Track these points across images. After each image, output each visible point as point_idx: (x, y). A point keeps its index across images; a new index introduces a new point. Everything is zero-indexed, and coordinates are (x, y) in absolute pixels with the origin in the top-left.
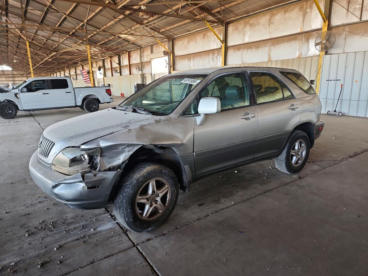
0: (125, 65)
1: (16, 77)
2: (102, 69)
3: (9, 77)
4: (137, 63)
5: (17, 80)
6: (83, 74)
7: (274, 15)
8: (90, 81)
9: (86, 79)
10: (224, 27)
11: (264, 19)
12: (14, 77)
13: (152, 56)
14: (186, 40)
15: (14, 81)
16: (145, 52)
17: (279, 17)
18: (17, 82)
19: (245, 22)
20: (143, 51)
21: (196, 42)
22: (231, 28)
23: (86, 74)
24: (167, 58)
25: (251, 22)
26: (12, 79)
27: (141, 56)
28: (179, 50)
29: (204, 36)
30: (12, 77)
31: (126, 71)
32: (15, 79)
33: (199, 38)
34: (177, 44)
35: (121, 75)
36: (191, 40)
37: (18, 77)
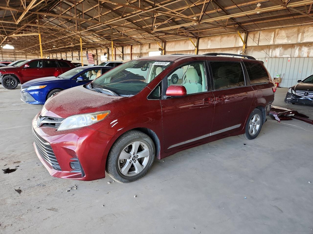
0: (127, 53)
1: (17, 55)
2: (106, 55)
3: (11, 54)
4: (137, 53)
5: (18, 57)
6: (89, 57)
7: (223, 37)
8: (94, 62)
9: (91, 61)
10: (197, 40)
11: (218, 39)
12: (16, 55)
13: (150, 50)
14: (174, 43)
15: (15, 58)
16: (144, 47)
17: (225, 38)
18: (18, 59)
19: (208, 38)
20: (143, 46)
21: (180, 45)
22: (201, 40)
23: (92, 57)
24: (160, 52)
25: (211, 39)
26: (13, 56)
27: (141, 49)
28: (169, 48)
29: (185, 42)
30: (13, 55)
31: (128, 58)
32: (16, 56)
33: (182, 43)
34: (168, 45)
35: (123, 60)
36: (177, 43)
37: (19, 55)
